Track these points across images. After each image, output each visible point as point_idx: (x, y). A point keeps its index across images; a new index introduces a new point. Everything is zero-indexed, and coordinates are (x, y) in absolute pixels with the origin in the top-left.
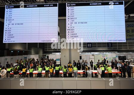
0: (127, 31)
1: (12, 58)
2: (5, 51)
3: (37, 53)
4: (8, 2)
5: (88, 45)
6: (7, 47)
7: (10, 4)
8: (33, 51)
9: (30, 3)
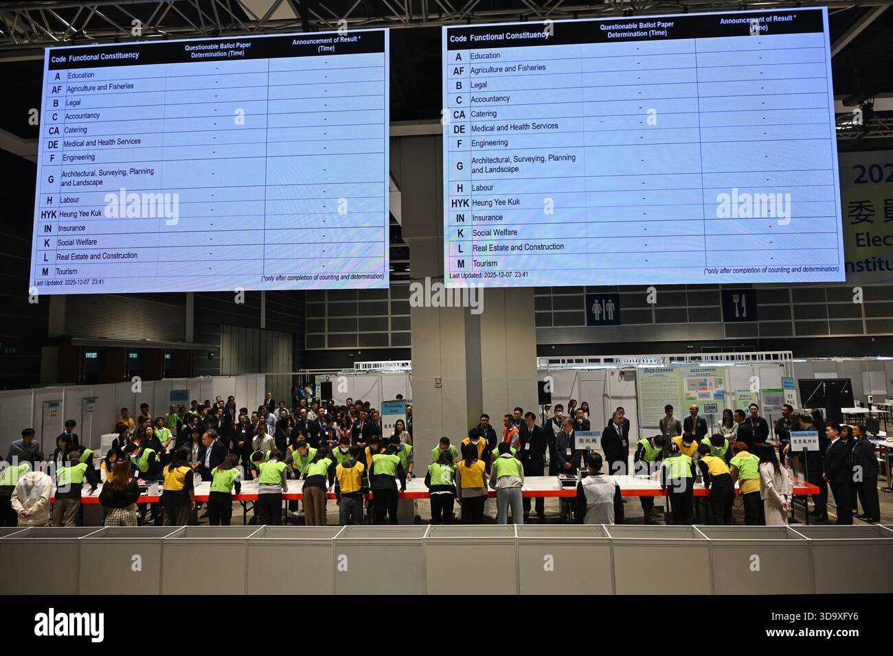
0: (854, 212)
1: (91, 400)
2: (46, 351)
3: (253, 363)
4: (64, 28)
5: (596, 309)
6: (56, 325)
7: (76, 38)
8: (226, 353)
9: (204, 28)
